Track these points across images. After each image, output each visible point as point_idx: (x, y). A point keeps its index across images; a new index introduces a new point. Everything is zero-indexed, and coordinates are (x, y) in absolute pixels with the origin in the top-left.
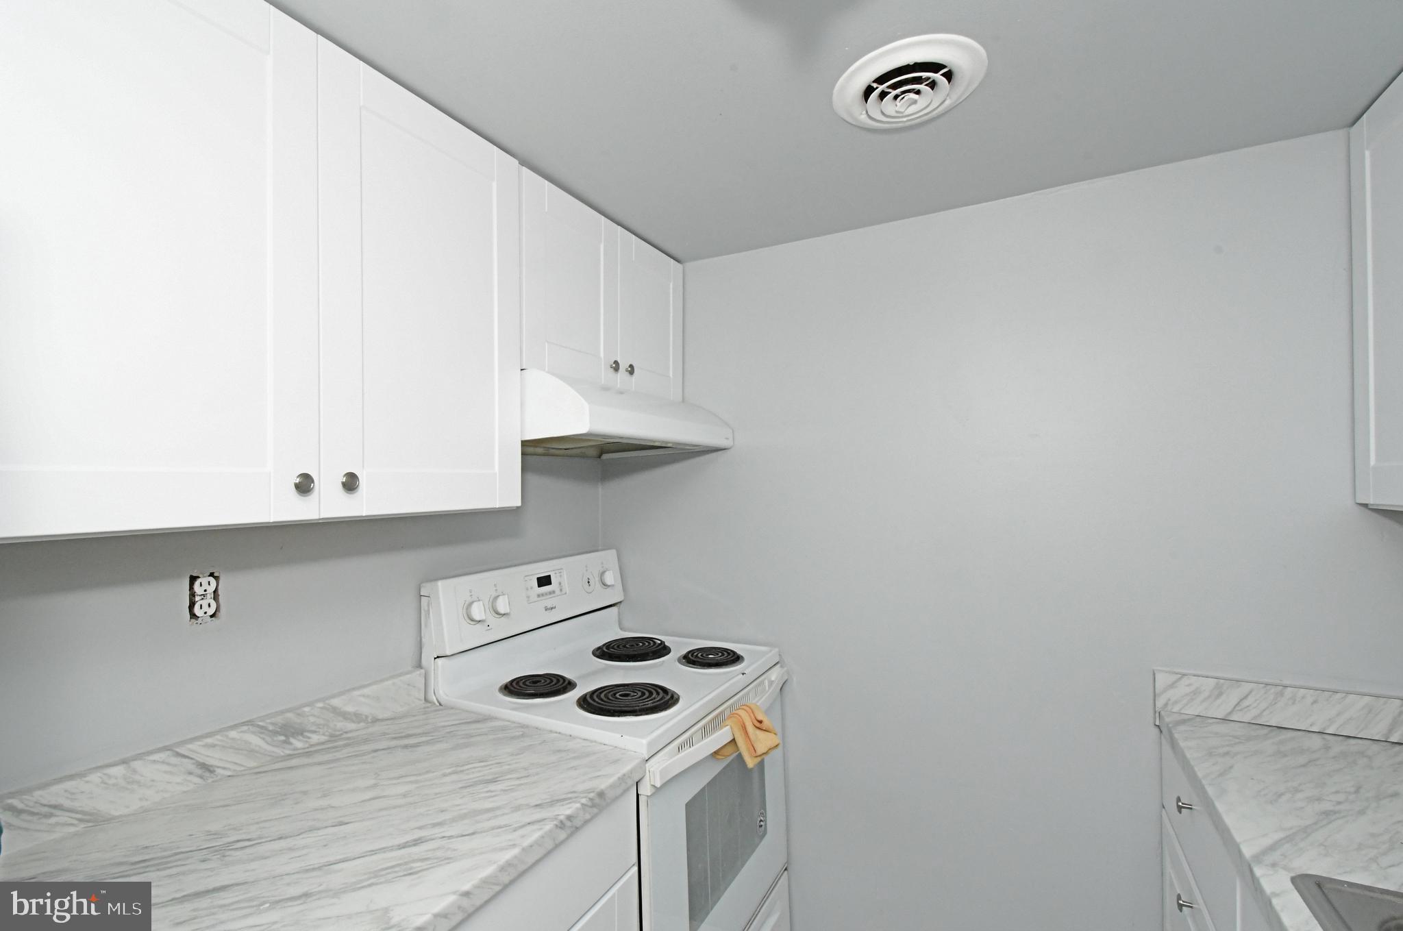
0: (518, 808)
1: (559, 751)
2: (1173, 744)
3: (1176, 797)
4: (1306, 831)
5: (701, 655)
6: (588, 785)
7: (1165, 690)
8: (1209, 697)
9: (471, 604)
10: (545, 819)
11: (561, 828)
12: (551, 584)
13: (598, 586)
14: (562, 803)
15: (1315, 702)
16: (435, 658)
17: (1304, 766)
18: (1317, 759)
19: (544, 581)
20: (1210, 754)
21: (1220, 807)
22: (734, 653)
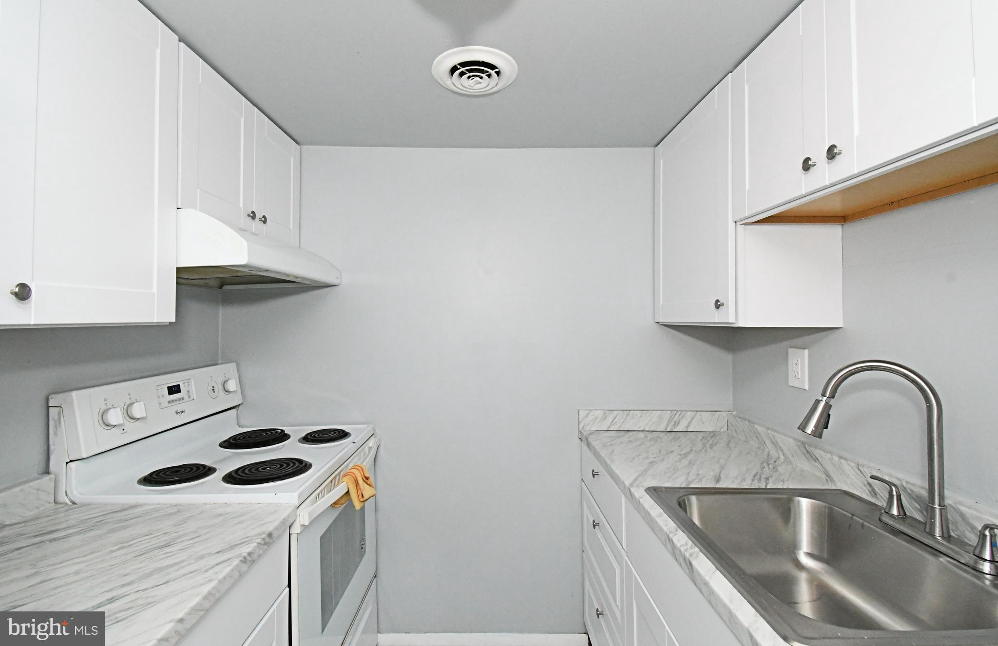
0: (202, 557)
1: (220, 515)
2: (589, 445)
3: (592, 470)
4: (646, 471)
5: (318, 435)
6: (258, 531)
7: (584, 419)
8: (601, 420)
9: (106, 411)
10: (230, 559)
11: (244, 562)
12: (180, 392)
13: (222, 392)
14: (240, 546)
15: (641, 416)
16: (67, 463)
17: (640, 445)
18: (644, 442)
19: (174, 390)
20: (605, 446)
21: (613, 467)
22: (343, 431)
